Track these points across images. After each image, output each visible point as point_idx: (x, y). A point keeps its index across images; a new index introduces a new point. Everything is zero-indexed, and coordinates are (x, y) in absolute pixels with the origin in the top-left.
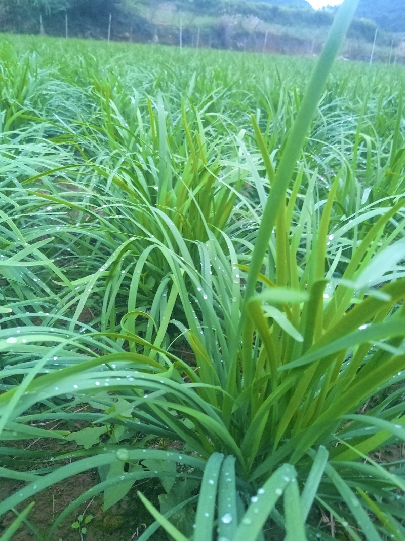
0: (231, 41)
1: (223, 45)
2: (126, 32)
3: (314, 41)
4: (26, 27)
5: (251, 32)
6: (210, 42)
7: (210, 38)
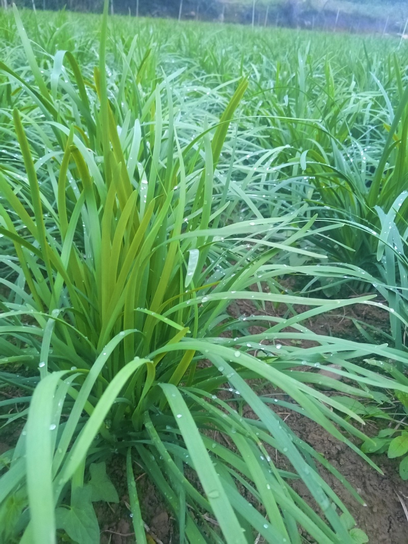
0: (298, 19)
1: (290, 24)
2: (192, 10)
3: (388, 19)
4: (96, 6)
5: (319, 10)
6: (277, 21)
7: (278, 16)
